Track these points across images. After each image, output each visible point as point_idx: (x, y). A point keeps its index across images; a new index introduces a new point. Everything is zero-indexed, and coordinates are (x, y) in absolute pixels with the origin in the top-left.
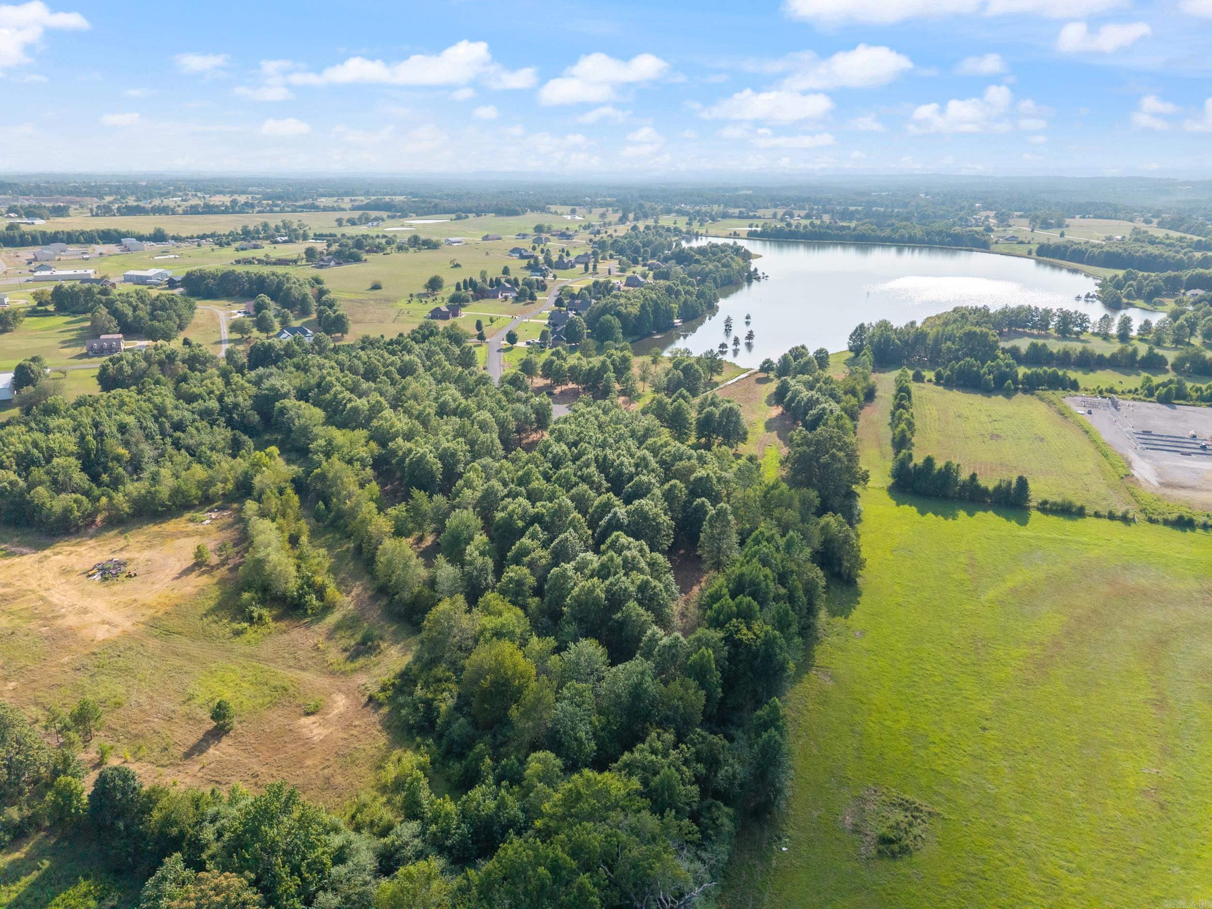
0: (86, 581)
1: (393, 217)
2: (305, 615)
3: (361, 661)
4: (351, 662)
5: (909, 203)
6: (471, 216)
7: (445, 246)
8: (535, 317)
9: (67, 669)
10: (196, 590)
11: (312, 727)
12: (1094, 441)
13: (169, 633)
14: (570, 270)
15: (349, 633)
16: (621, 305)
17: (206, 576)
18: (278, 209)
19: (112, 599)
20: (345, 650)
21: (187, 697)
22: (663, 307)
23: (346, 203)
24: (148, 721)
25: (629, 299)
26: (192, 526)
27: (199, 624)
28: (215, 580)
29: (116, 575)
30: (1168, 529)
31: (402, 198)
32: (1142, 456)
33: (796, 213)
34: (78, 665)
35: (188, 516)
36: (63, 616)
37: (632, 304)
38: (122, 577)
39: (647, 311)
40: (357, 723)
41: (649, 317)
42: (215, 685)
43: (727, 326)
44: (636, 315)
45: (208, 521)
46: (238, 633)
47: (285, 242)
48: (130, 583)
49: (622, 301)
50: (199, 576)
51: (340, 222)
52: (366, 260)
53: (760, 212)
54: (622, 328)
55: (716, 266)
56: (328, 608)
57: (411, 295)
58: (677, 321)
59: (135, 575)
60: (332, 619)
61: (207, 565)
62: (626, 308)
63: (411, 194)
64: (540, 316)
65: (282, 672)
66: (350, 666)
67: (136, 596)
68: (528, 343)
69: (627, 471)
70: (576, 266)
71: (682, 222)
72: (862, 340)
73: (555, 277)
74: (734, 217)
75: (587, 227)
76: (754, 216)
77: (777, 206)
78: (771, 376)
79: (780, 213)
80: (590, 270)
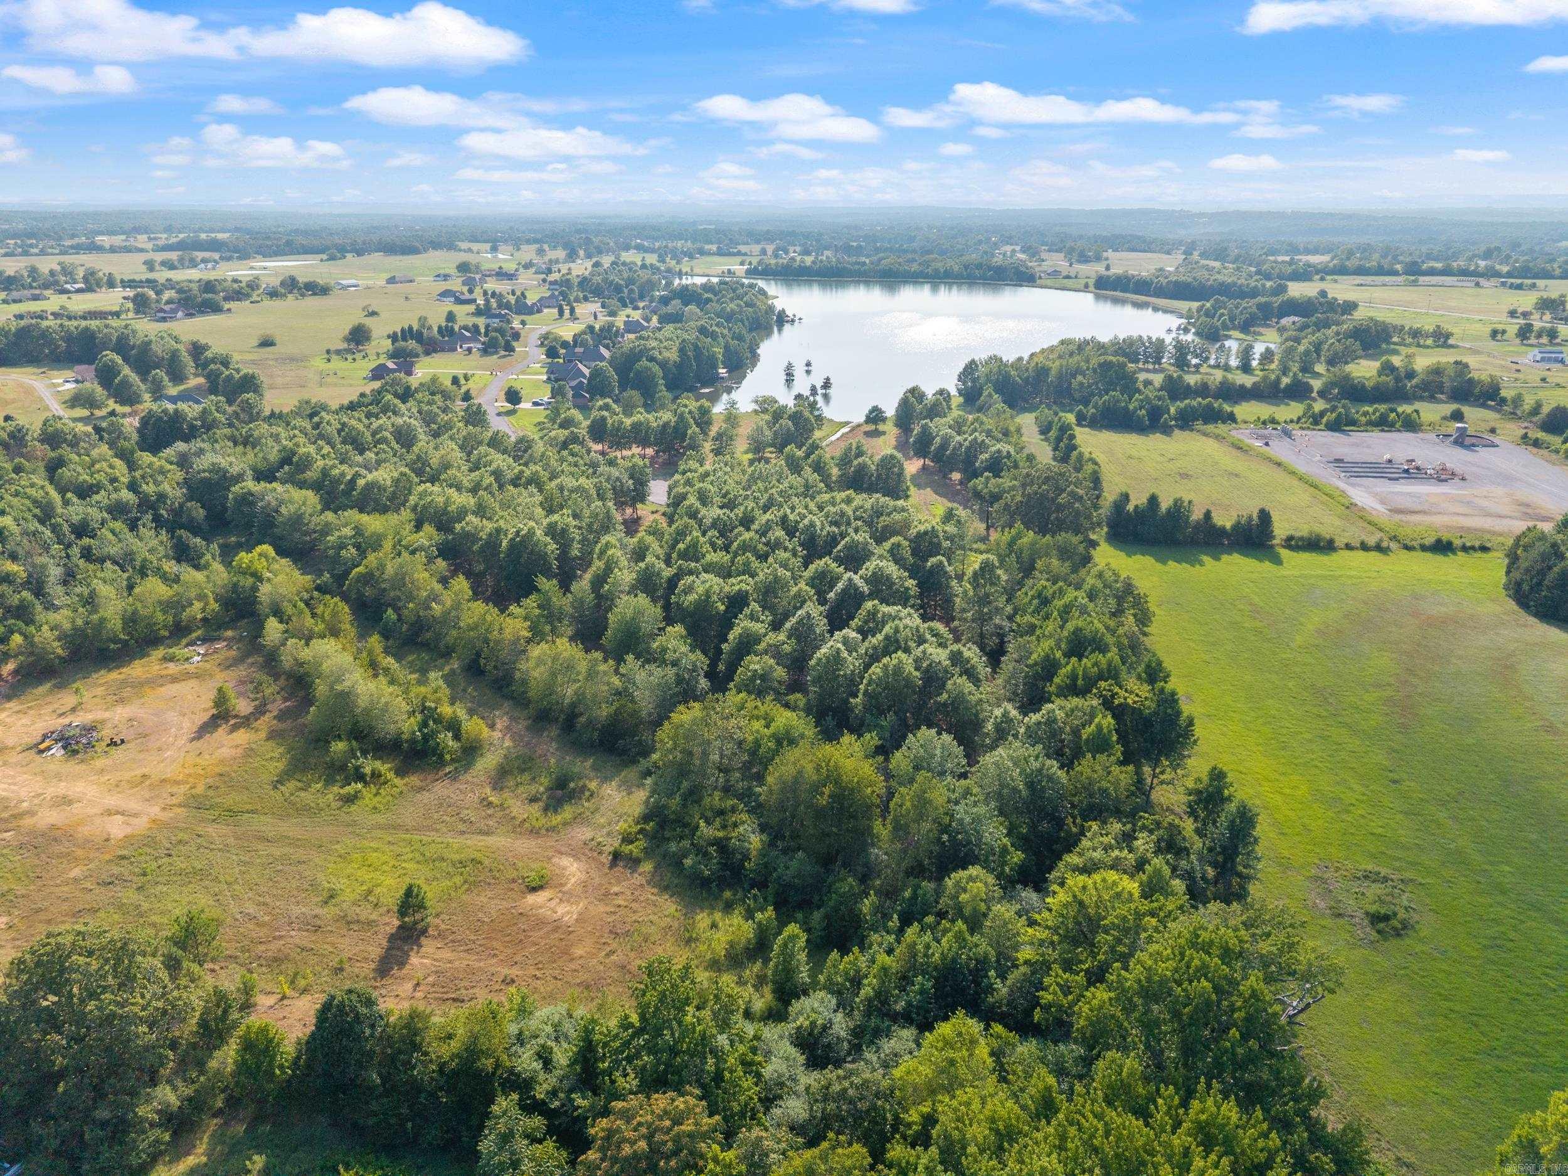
0: (38, 758)
1: (229, 259)
2: (441, 762)
3: (567, 812)
4: (556, 811)
6: (349, 256)
7: (336, 292)
8: (523, 373)
9: (89, 885)
10: (240, 751)
11: (553, 904)
12: (1293, 473)
13: (232, 813)
14: (537, 316)
15: (526, 777)
17: (242, 730)
18: (36, 251)
19: (103, 779)
20: (533, 800)
21: (325, 894)
22: (705, 352)
23: (142, 240)
24: (281, 937)
26: (172, 668)
27: (277, 795)
28: (263, 735)
29: (90, 745)
30: (1428, 555)
31: (226, 236)
32: (1353, 485)
33: (791, 249)
34: (105, 877)
35: (159, 653)
36: (31, 813)
38: (101, 747)
39: (688, 356)
40: (616, 889)
41: (691, 364)
42: (359, 873)
44: (677, 363)
45: (197, 658)
46: (350, 799)
47: (79, 291)
48: (117, 753)
50: (232, 731)
51: (150, 265)
52: (229, 310)
53: (743, 248)
54: (665, 379)
56: (471, 751)
57: (328, 352)
58: (722, 370)
59: (123, 741)
60: (488, 762)
61: (236, 716)
62: (660, 352)
63: (237, 229)
64: (530, 370)
65: (456, 842)
66: (557, 819)
67: (146, 771)
68: (536, 404)
69: (824, 533)
70: (546, 310)
71: (652, 259)
72: (974, 381)
73: (523, 323)
74: (714, 254)
75: (527, 266)
76: (739, 253)
77: (758, 242)
78: (881, 427)
79: (770, 249)
80: (567, 312)
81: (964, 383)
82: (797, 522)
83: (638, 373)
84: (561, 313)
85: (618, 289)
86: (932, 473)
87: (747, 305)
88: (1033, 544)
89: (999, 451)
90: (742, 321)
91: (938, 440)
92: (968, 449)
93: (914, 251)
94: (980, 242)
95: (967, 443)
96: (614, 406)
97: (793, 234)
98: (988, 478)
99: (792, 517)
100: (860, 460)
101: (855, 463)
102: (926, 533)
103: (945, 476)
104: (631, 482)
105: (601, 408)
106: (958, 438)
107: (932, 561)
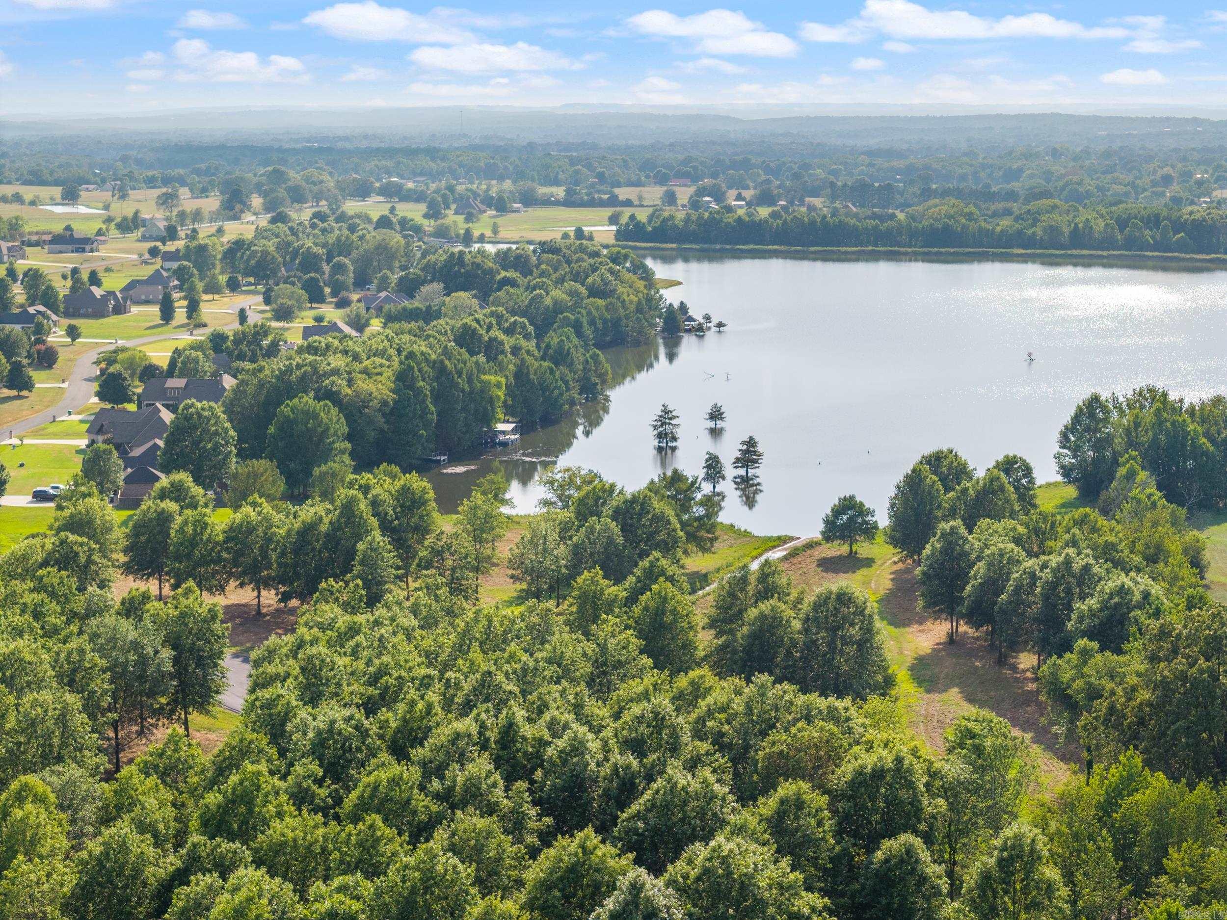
5: (1020, 170)
8: (38, 433)
14: (113, 320)
16: (336, 372)
22: (462, 383)
25: (356, 357)
33: (732, 194)
37: (365, 372)
39: (419, 392)
41: (425, 411)
43: (660, 436)
44: (385, 403)
49: (338, 361)
53: (623, 193)
54: (349, 437)
55: (572, 293)
58: (504, 427)
62: (350, 382)
64: (53, 428)
68: (40, 496)
69: (607, 769)
70: (135, 309)
71: (414, 212)
72: (1100, 445)
73: (73, 333)
74: (558, 203)
75: (127, 225)
76: (614, 201)
77: (662, 180)
78: (863, 549)
79: (684, 194)
80: (180, 314)
81: (1076, 450)
82: (542, 743)
83: (288, 425)
84: (167, 314)
85: (310, 262)
86: (972, 654)
87: (594, 292)
88: (1162, 806)
89: (1122, 591)
90: (577, 327)
91: (980, 567)
92: (1052, 586)
93: (1011, 196)
94: (1167, 180)
95: (1047, 575)
96: (197, 491)
97: (745, 164)
98: (1086, 654)
99: (527, 731)
100: (765, 607)
101: (753, 613)
102: (879, 774)
103: (1002, 661)
104: (167, 654)
105: (163, 495)
106: (1031, 563)
107: (890, 846)
